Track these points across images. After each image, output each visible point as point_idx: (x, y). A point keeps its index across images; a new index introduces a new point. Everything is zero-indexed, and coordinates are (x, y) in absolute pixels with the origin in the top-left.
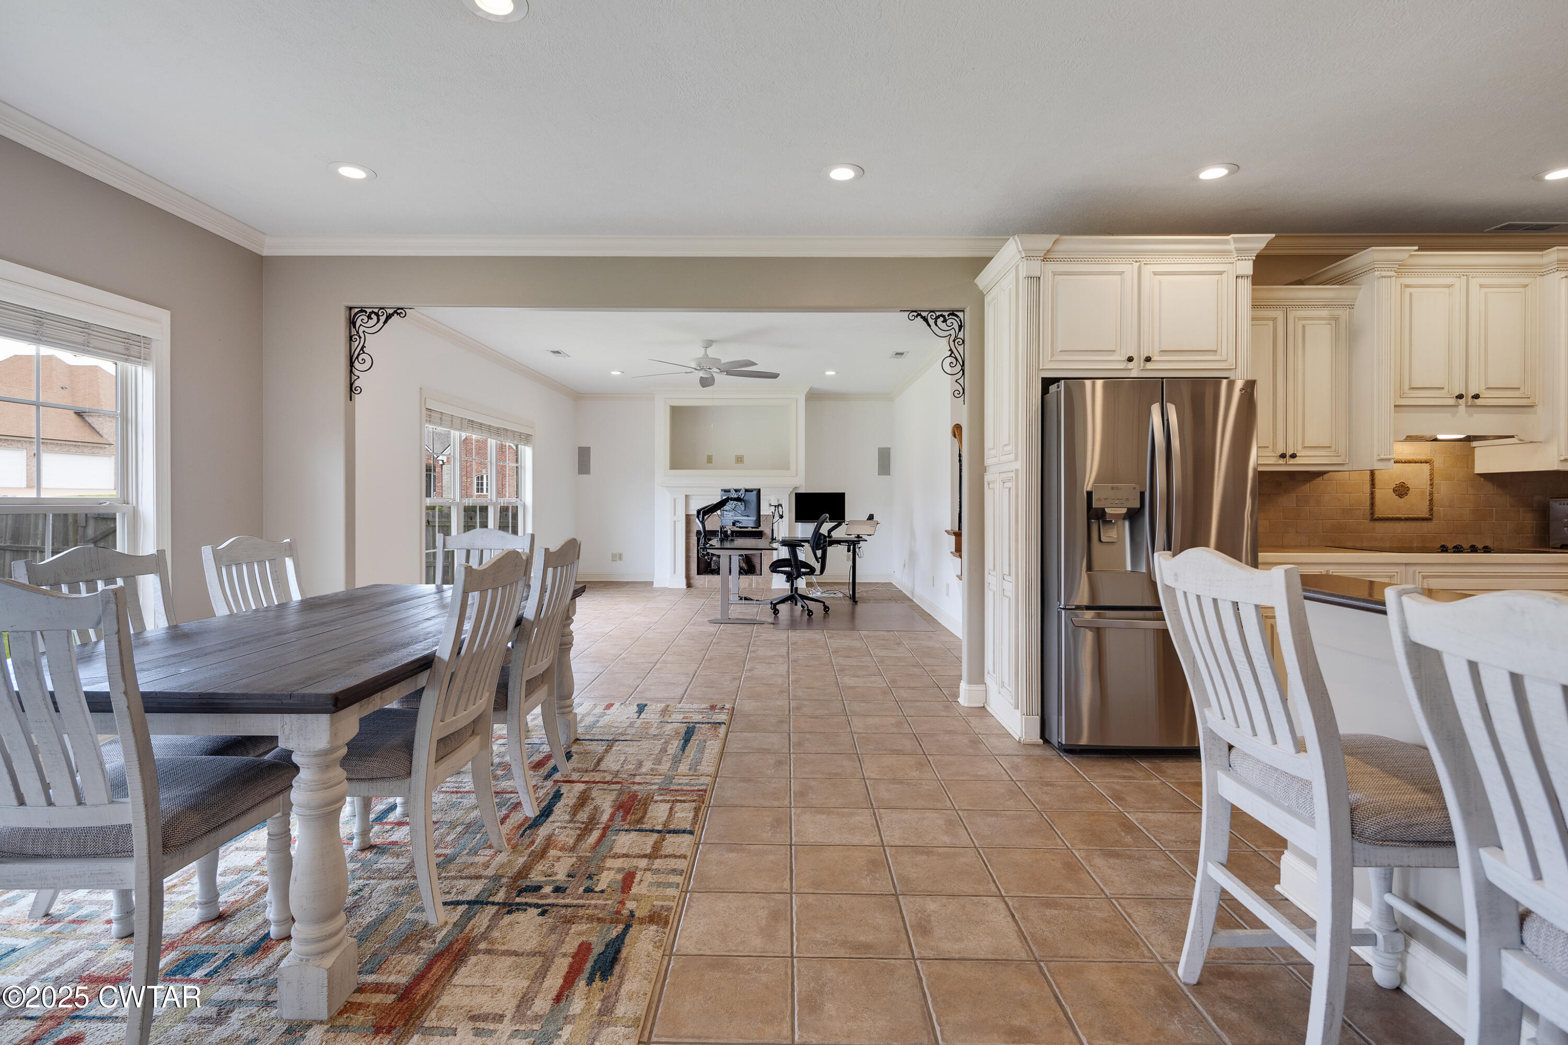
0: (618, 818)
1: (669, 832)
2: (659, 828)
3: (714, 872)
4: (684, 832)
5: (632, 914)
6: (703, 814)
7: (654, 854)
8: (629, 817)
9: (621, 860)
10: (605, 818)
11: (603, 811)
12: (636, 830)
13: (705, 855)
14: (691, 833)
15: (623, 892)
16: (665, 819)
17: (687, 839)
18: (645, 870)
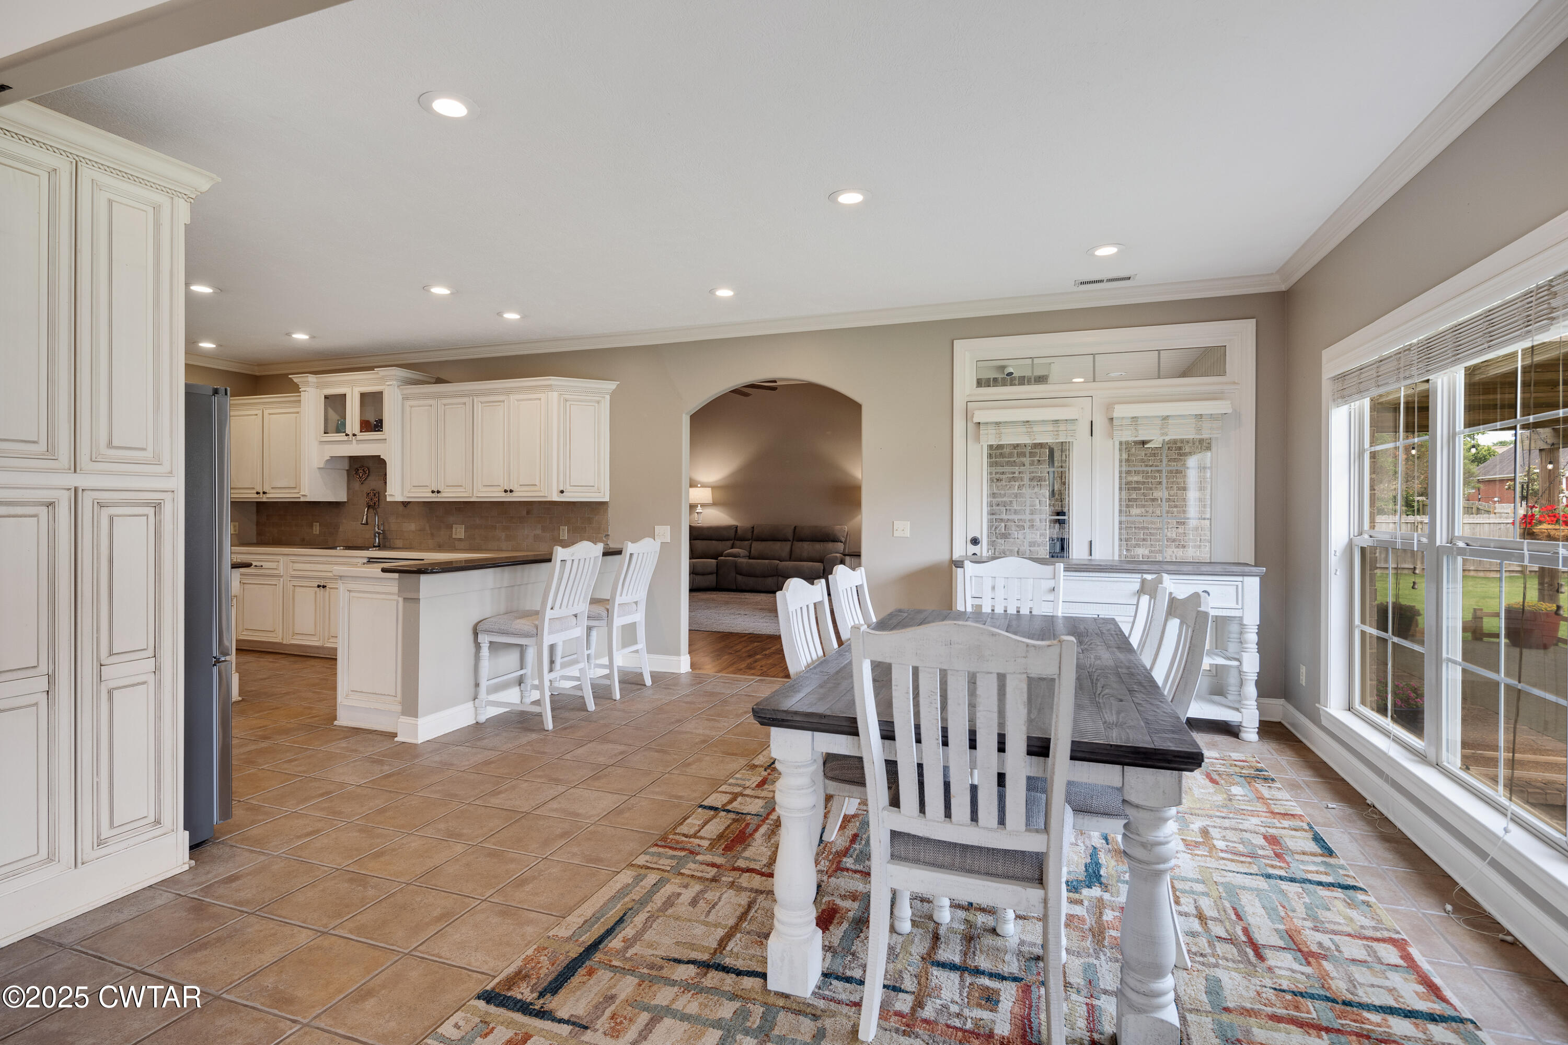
0: (752, 827)
1: (717, 809)
2: (723, 814)
4: (704, 808)
5: (765, 770)
7: (735, 797)
8: (743, 826)
9: (762, 796)
10: (763, 830)
11: (763, 835)
12: (742, 814)
14: (699, 806)
15: (767, 779)
16: (714, 820)
17: (705, 803)
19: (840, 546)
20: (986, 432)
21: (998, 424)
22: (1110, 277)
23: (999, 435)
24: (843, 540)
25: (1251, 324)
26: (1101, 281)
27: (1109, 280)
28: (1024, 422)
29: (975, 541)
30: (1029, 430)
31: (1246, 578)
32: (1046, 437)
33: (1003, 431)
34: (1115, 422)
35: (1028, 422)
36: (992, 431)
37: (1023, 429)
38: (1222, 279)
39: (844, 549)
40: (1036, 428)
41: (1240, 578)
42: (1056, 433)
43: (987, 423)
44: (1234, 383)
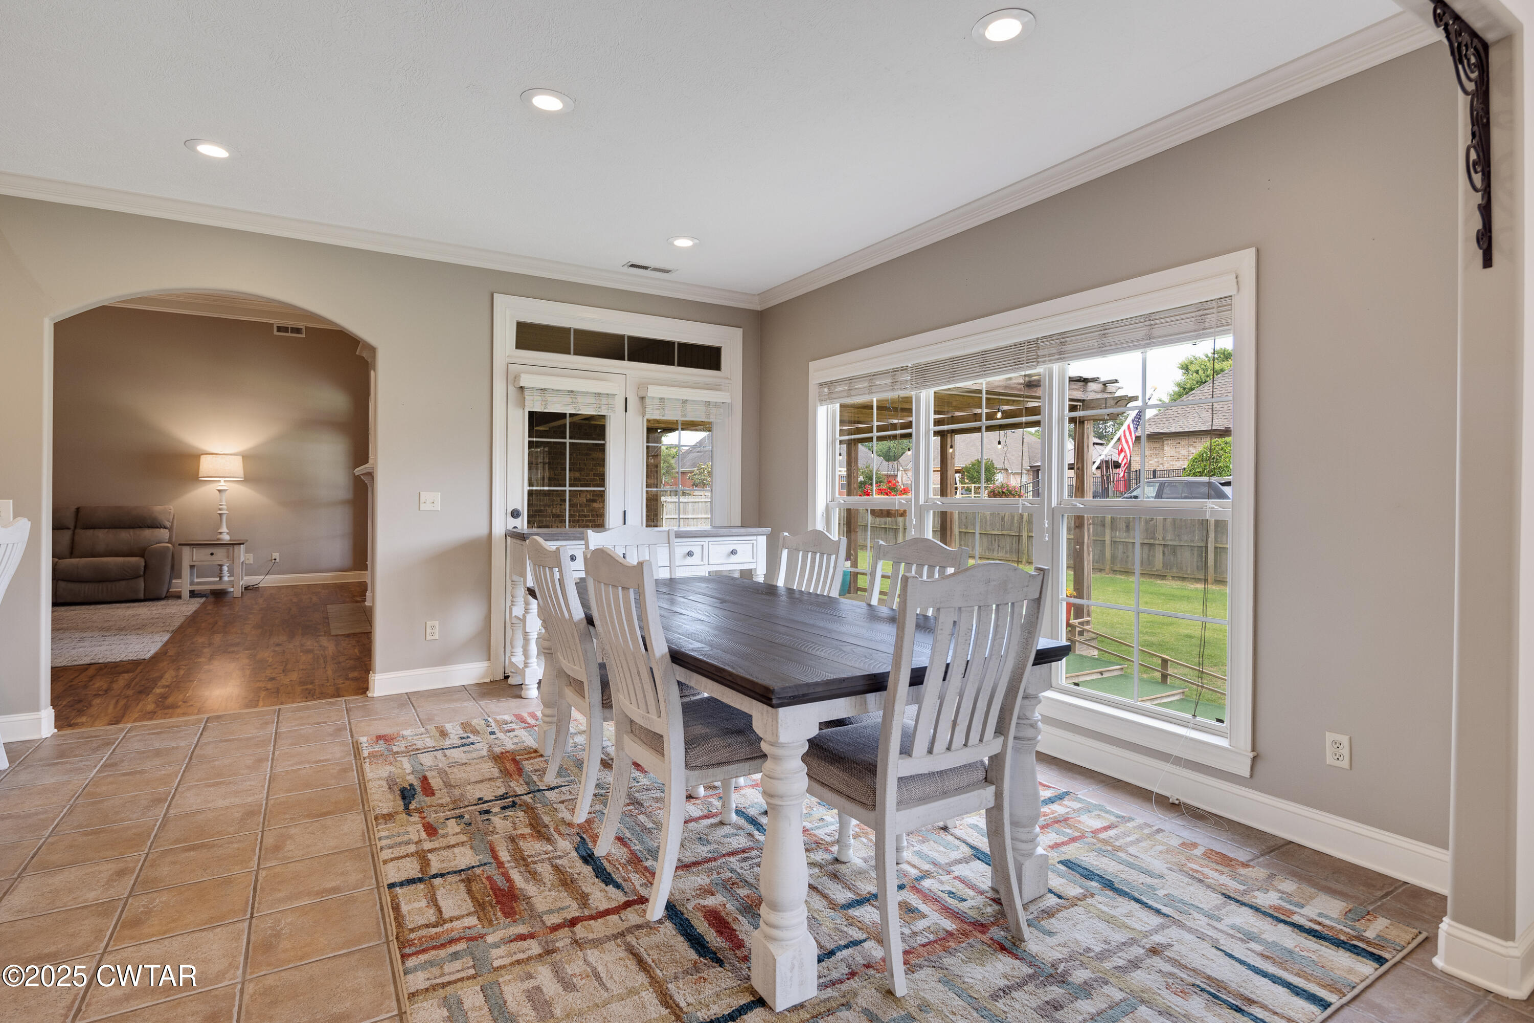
1: (420, 880)
2: (438, 883)
3: (348, 864)
4: (401, 884)
5: (409, 815)
6: (390, 916)
7: (423, 856)
9: (454, 843)
13: (364, 876)
14: (391, 886)
16: (440, 896)
17: (393, 877)
18: (421, 841)
19: (164, 534)
20: (531, 398)
21: (543, 390)
22: (657, 266)
23: (545, 402)
24: (168, 524)
25: (739, 332)
26: (645, 268)
27: (655, 270)
28: (569, 391)
29: (515, 514)
30: (574, 400)
31: (759, 537)
32: (587, 410)
33: (550, 399)
34: (648, 401)
35: (572, 392)
36: (537, 397)
37: (568, 399)
38: (709, 288)
39: (171, 537)
40: (580, 399)
41: (754, 538)
42: (598, 406)
43: (532, 389)
44: (727, 378)
